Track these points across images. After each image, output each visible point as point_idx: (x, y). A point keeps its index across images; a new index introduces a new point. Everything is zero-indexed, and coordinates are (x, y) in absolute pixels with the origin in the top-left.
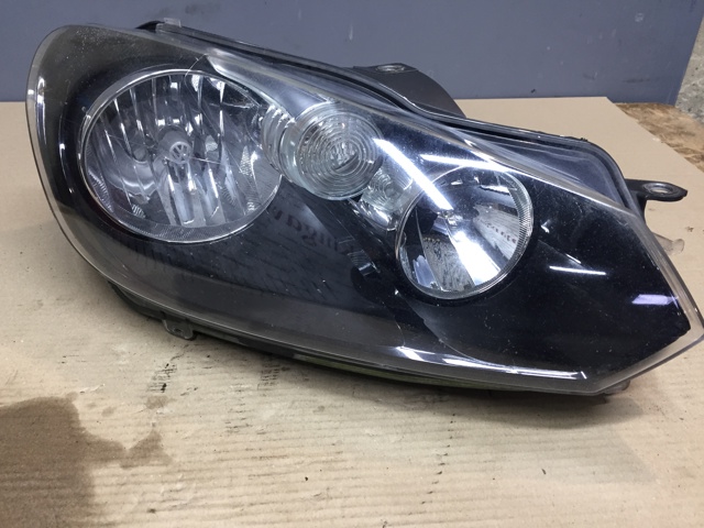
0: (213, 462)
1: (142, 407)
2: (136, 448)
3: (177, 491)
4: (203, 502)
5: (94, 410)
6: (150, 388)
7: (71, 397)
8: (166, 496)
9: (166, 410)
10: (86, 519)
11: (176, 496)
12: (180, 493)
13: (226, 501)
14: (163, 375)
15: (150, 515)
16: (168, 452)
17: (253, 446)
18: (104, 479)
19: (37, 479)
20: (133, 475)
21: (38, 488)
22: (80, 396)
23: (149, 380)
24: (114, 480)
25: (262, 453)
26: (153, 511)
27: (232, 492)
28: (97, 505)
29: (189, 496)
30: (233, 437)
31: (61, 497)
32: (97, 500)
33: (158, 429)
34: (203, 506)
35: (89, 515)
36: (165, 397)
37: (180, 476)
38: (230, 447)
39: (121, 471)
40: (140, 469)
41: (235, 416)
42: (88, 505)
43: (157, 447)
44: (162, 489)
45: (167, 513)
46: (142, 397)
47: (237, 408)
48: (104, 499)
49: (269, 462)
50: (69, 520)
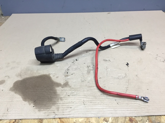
0: (79, 87)
1: (64, 77)
2: (64, 84)
3: (73, 92)
4: (79, 94)
5: (54, 77)
6: (65, 73)
7: (49, 74)
8: (71, 93)
9: (69, 77)
10: (56, 97)
11: (73, 93)
12: (74, 93)
13: (83, 95)
14: (67, 70)
15: (68, 96)
16: (70, 85)
17: (87, 84)
18: (59, 90)
19: (45, 89)
20: (64, 89)
21: (46, 91)
22: (51, 74)
23: (64, 71)
24: (60, 90)
25: (89, 86)
26: (69, 96)
27: (84, 93)
28: (58, 94)
29: (75, 93)
30: (83, 83)
31: (51, 93)
32: (58, 93)
33: (68, 81)
34: (79, 95)
35: (57, 96)
36: (68, 75)
37: (73, 90)
38: (82, 85)
39: (61, 88)
40: (65, 88)
41: (83, 79)
42: (56, 94)
43: (68, 84)
44: (70, 92)
45: (72, 96)
46: (64, 75)
47: (83, 77)
48: (59, 93)
49: (91, 88)
50: (53, 97)
